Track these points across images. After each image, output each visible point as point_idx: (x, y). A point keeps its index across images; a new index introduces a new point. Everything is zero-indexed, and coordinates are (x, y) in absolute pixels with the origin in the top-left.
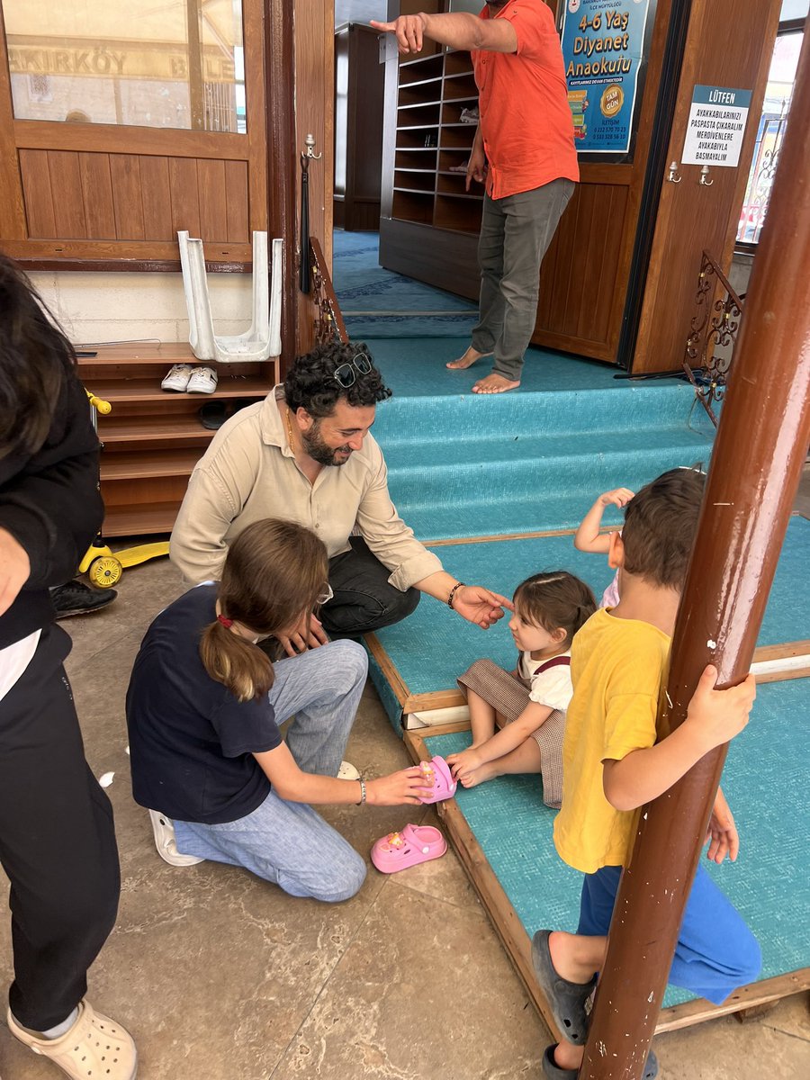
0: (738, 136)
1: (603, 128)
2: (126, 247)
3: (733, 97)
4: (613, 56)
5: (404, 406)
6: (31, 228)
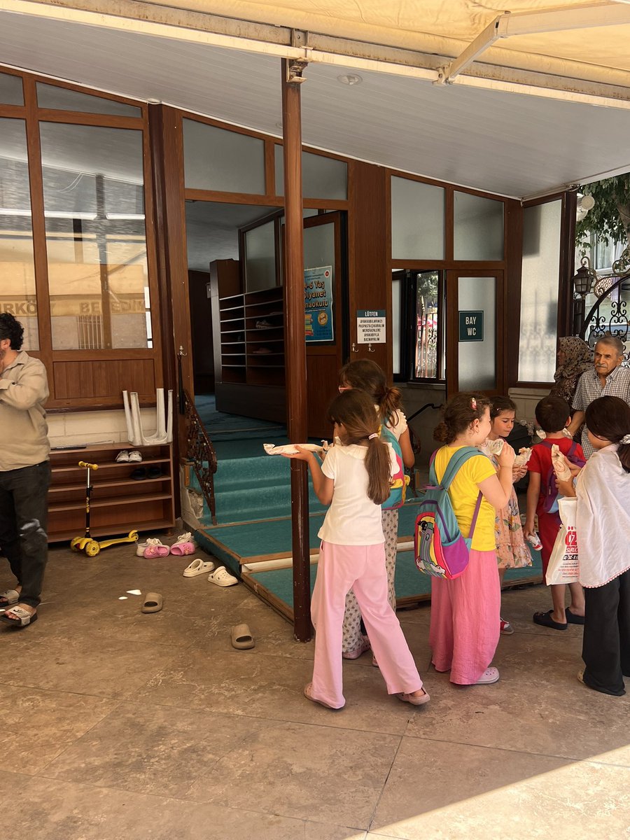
0: (383, 330)
1: (321, 330)
2: (98, 400)
3: (377, 313)
4: (320, 300)
5: (234, 463)
6: (57, 395)
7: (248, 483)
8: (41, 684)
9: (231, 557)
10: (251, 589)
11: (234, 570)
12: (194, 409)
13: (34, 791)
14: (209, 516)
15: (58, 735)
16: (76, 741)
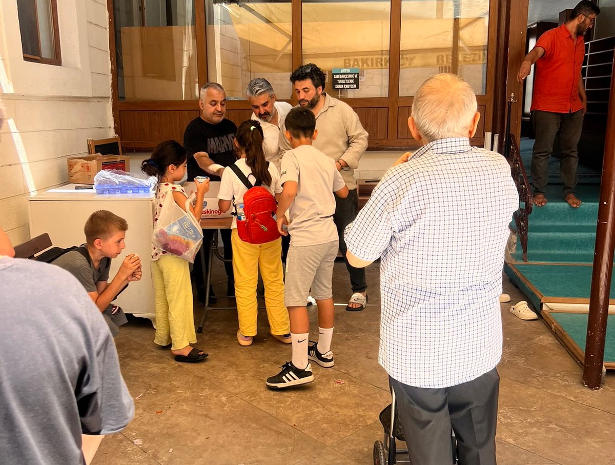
6: (399, 135)
7: (565, 226)
8: (351, 371)
9: (533, 294)
10: (549, 326)
11: (536, 306)
12: (518, 153)
13: (325, 459)
14: (521, 252)
15: (354, 417)
16: (366, 426)
